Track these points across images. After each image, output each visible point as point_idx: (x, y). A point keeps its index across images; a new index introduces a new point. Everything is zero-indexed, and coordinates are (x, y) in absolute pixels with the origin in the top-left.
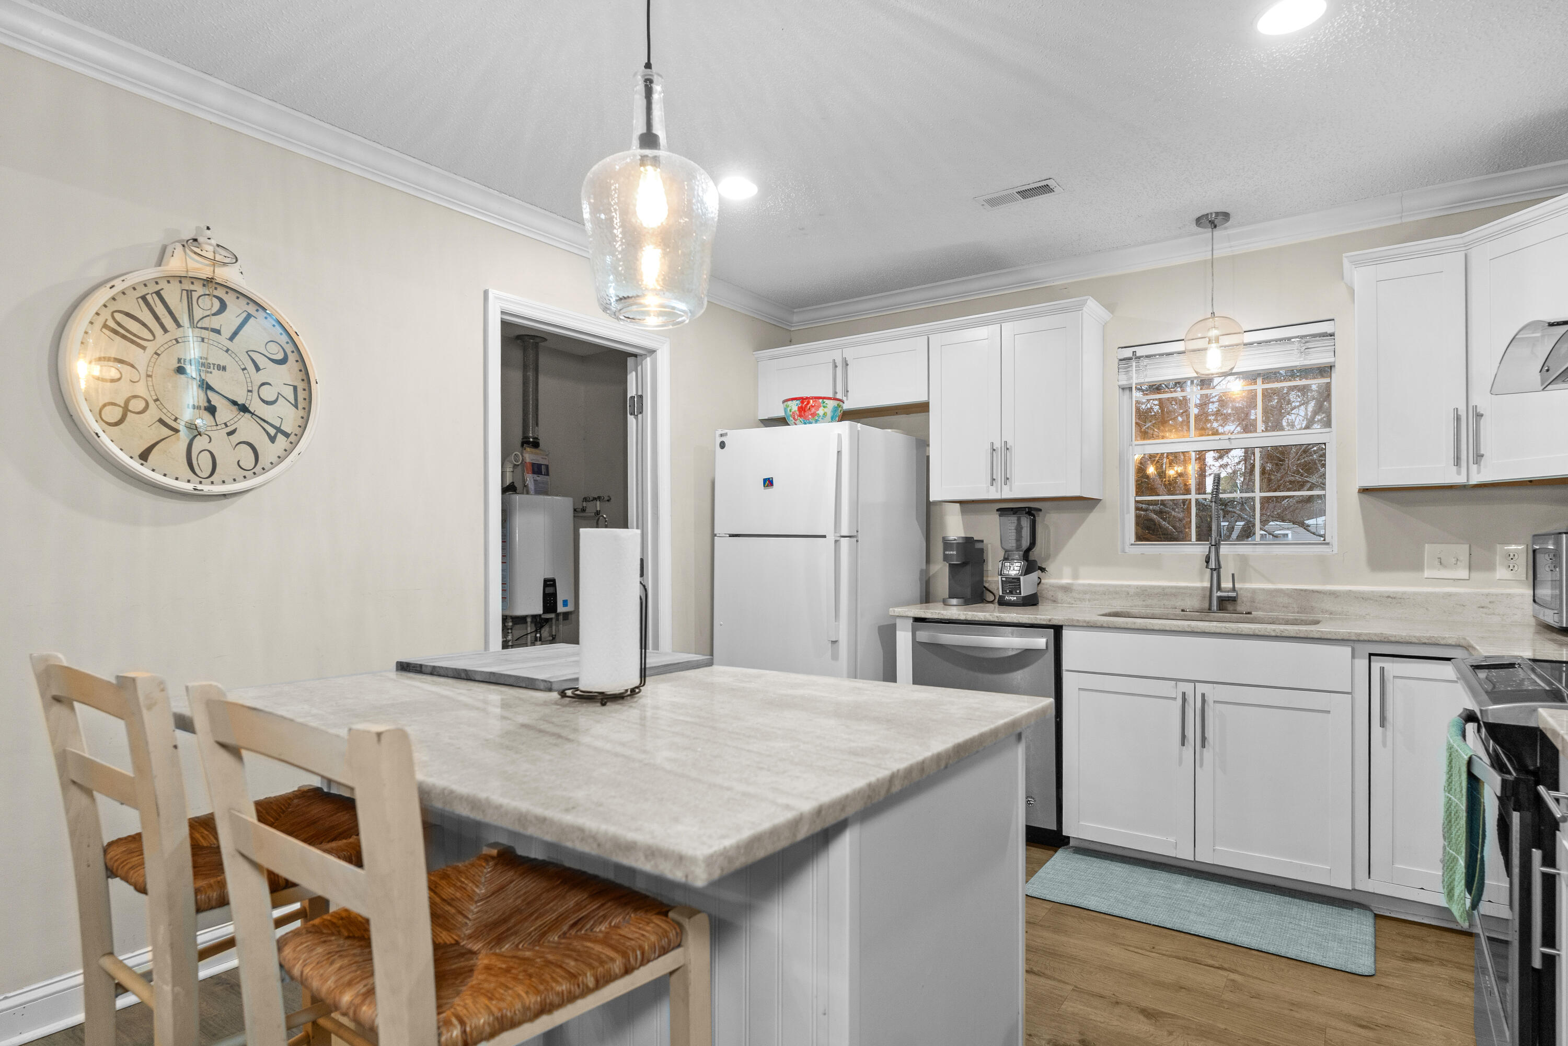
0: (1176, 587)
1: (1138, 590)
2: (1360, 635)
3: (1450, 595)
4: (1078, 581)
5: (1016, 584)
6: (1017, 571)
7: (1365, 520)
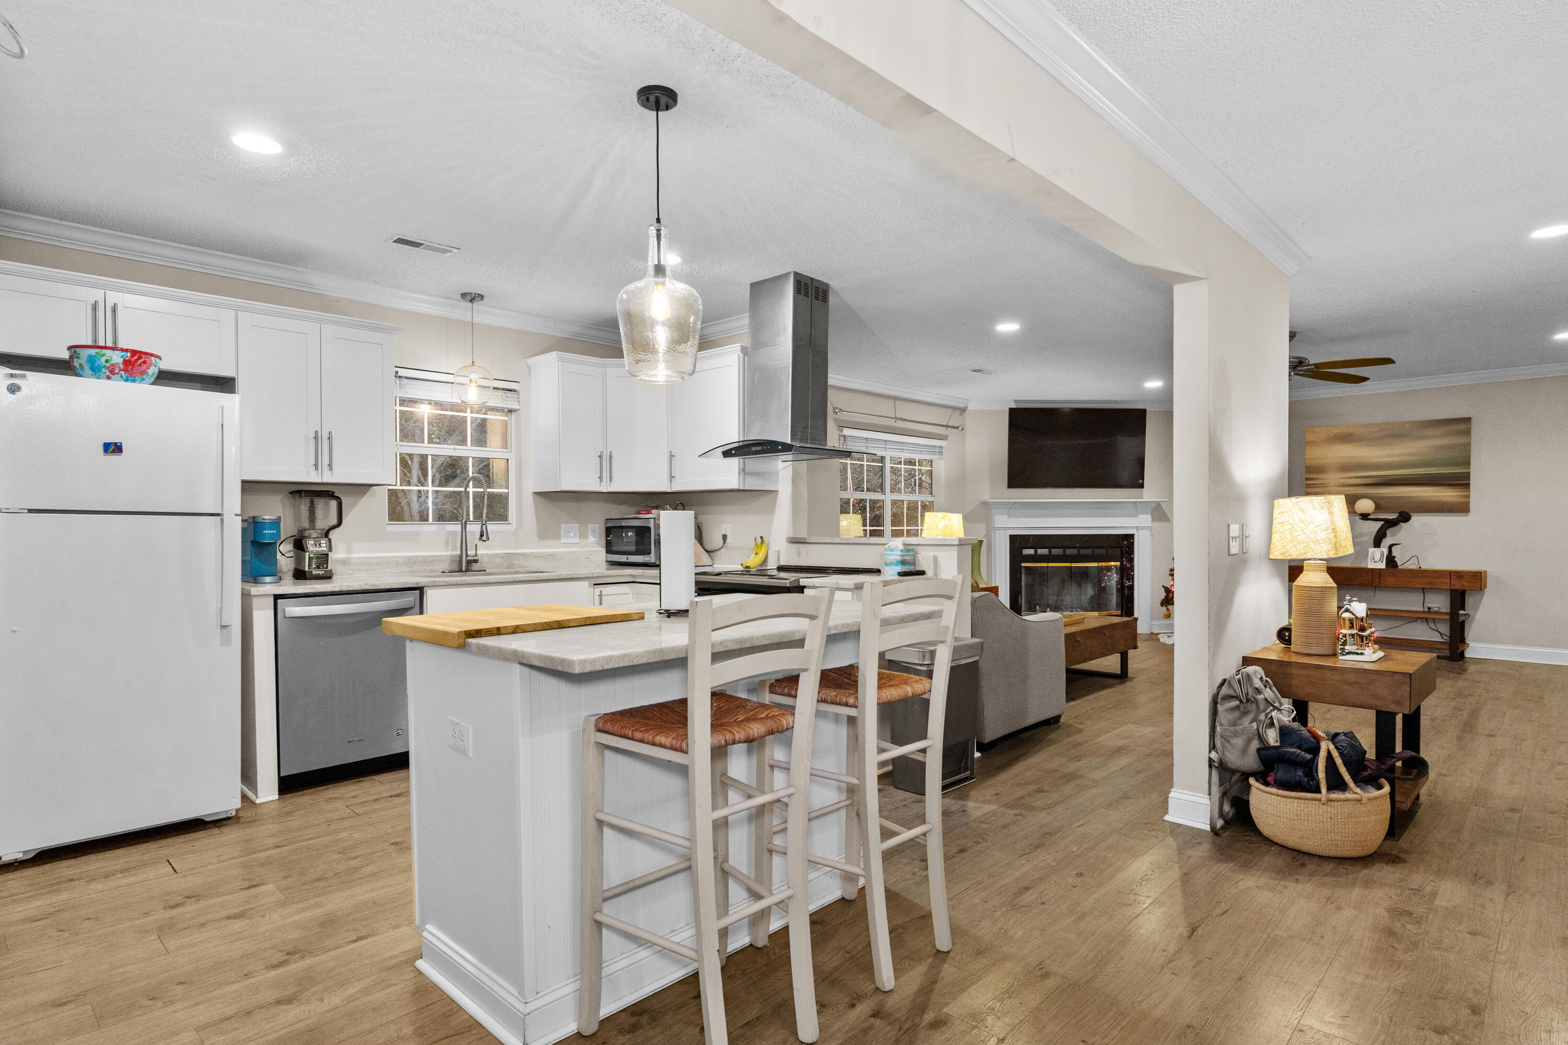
0: (432, 556)
1: (405, 560)
2: (593, 574)
3: (574, 552)
4: (354, 556)
5: (323, 559)
6: (324, 548)
7: (535, 509)
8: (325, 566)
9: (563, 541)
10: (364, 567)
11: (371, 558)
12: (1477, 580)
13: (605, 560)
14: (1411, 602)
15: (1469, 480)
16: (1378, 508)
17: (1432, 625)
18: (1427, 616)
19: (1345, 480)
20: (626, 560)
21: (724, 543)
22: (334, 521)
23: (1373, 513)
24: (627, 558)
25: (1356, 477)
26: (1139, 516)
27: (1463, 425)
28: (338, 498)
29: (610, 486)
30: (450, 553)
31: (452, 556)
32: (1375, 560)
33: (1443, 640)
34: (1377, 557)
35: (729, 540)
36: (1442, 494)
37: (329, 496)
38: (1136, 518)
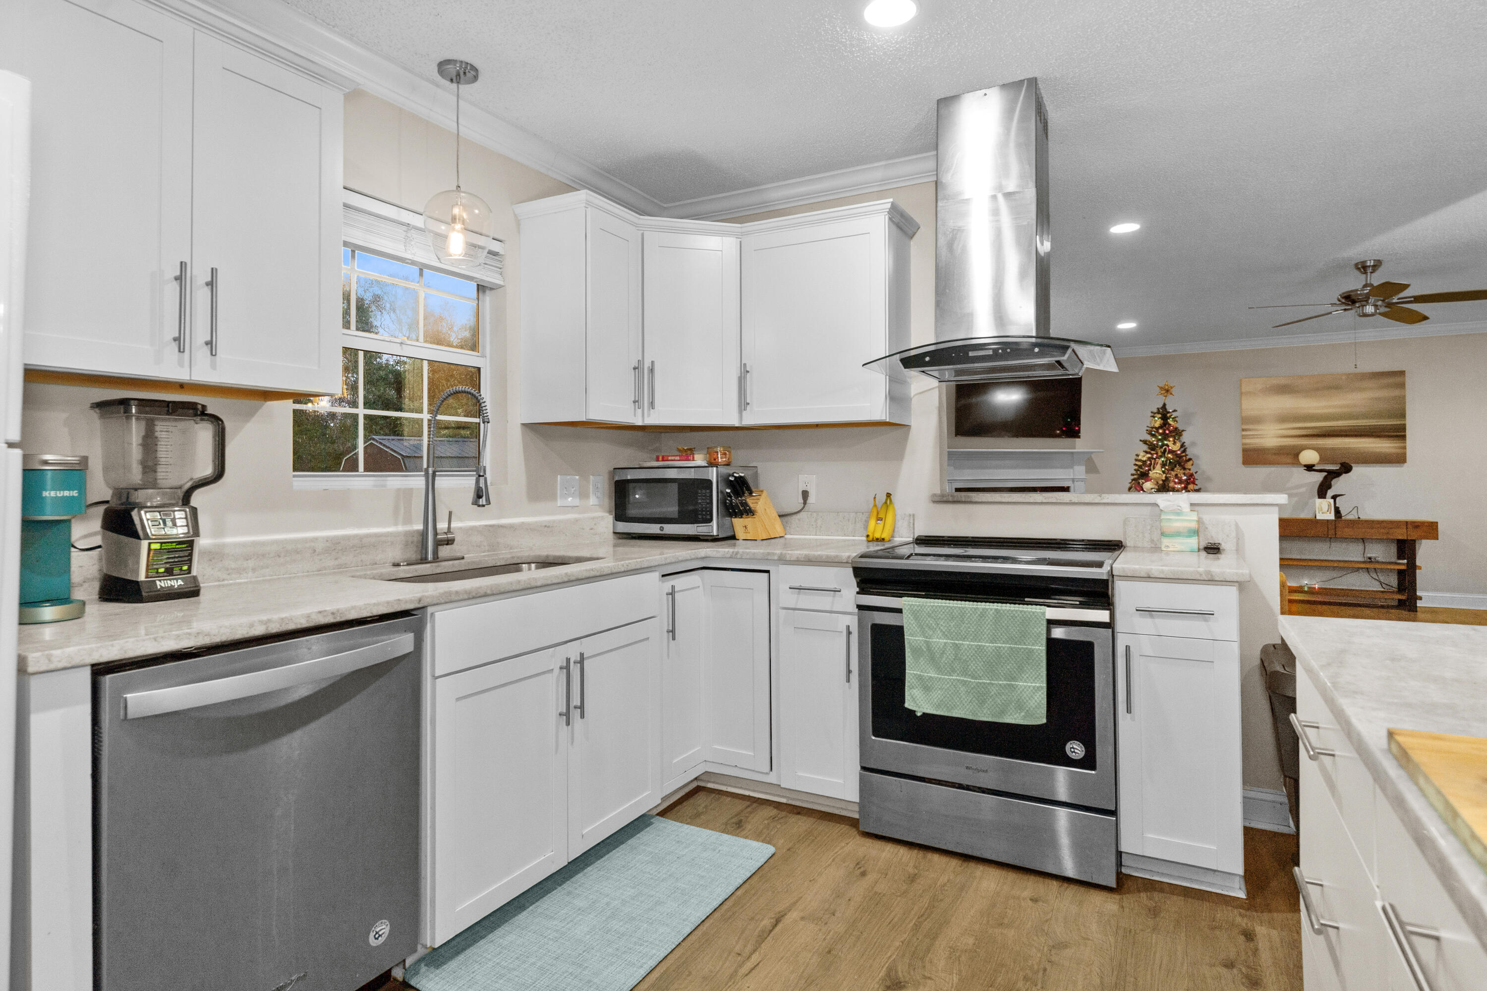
1: (328, 544)
3: (575, 520)
4: (229, 540)
5: (181, 554)
6: (180, 530)
7: (525, 452)
8: (185, 568)
9: (559, 503)
10: (251, 563)
11: (263, 544)
12: (1430, 530)
13: (612, 531)
14: (1353, 553)
15: (1405, 432)
16: (1323, 460)
17: (1374, 576)
18: (1369, 566)
19: (1283, 431)
20: (658, 532)
21: (805, 503)
22: (206, 470)
23: (1318, 464)
24: (662, 529)
25: (1289, 429)
26: (1075, 467)
27: (1396, 378)
28: (216, 419)
29: (649, 415)
30: (401, 528)
31: (407, 534)
32: (1323, 510)
33: (1383, 590)
34: (1325, 508)
35: (811, 499)
36: (1380, 445)
37: (196, 415)
38: (1072, 470)
